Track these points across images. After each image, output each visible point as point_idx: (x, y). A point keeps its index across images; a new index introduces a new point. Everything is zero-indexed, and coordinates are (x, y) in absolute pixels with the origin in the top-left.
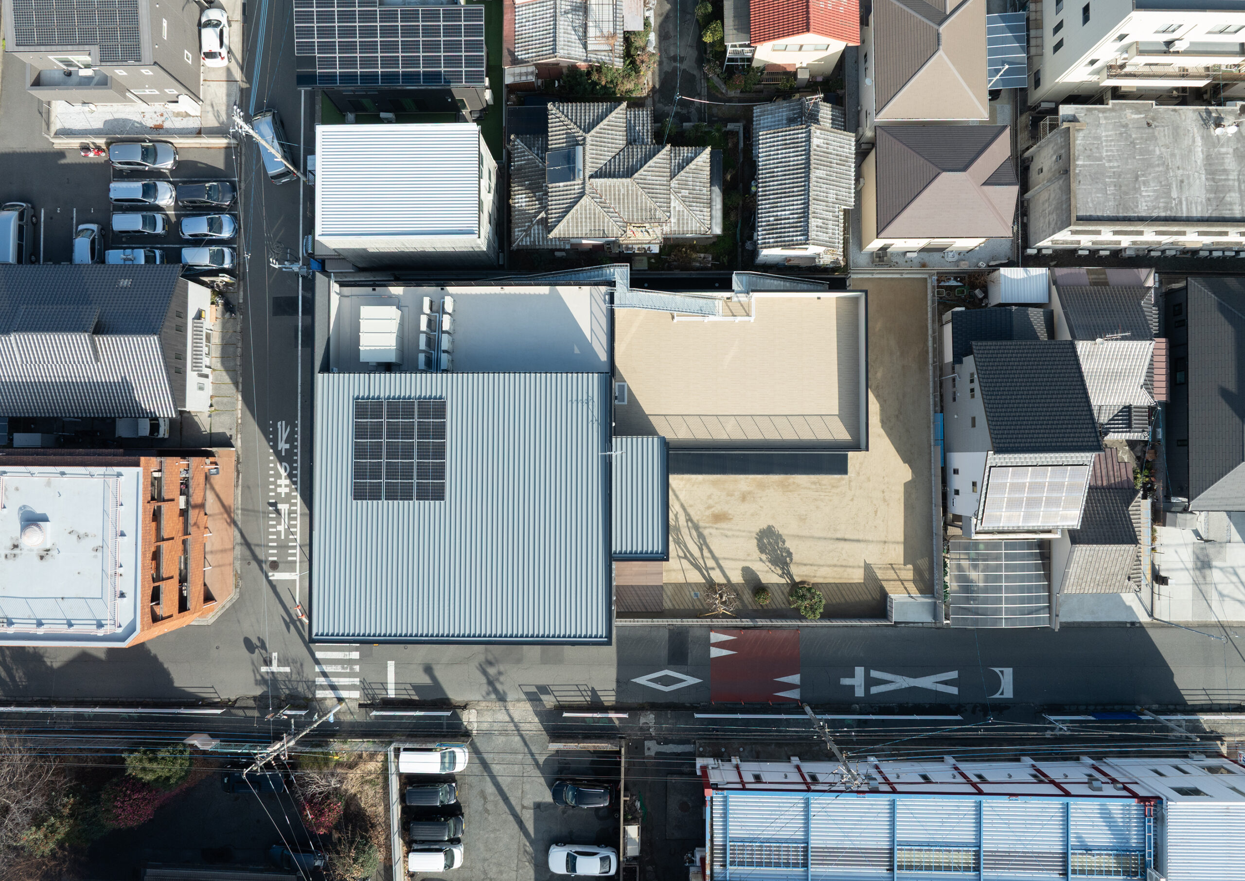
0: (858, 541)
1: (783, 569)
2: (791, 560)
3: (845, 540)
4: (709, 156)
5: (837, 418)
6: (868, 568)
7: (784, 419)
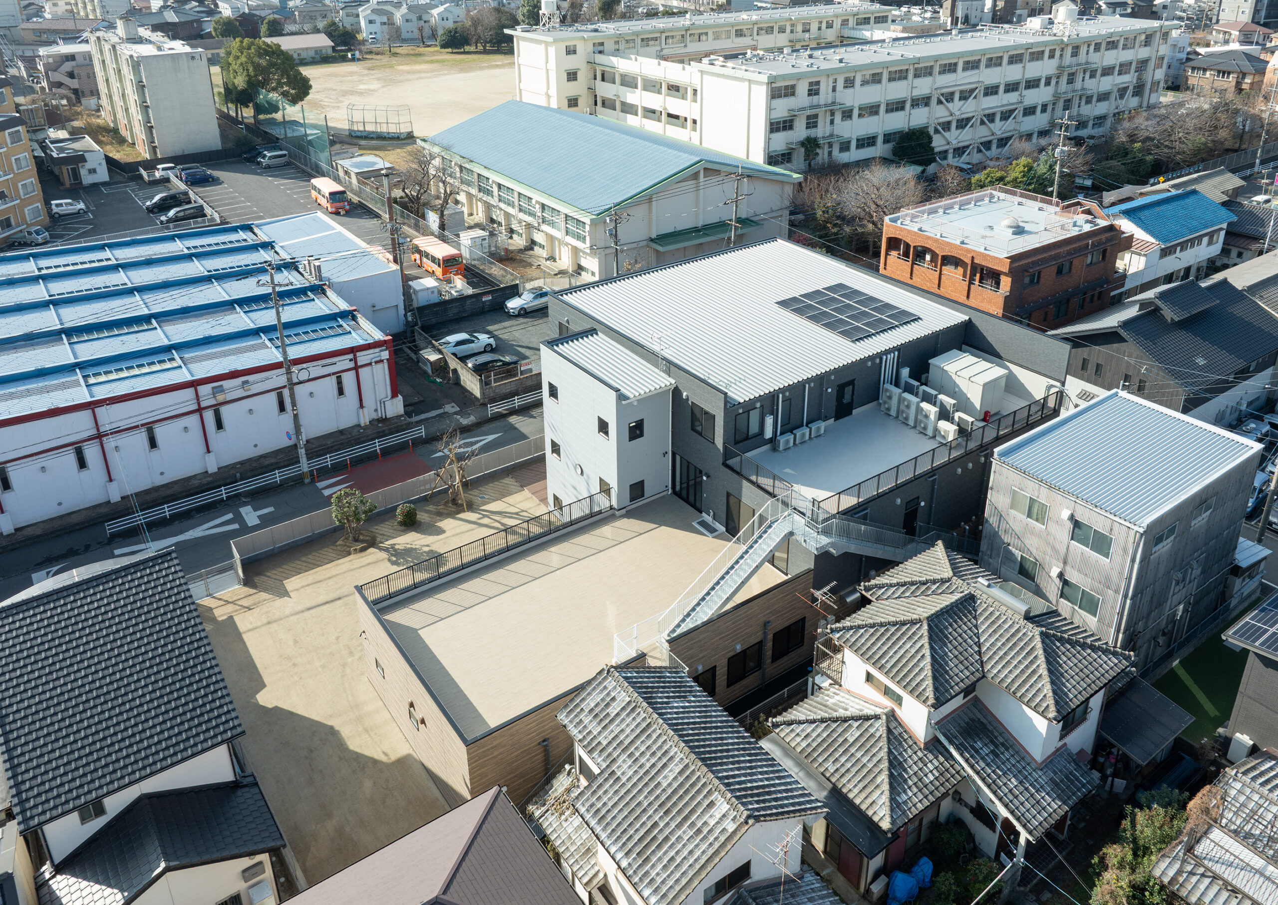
0: (309, 609)
1: (395, 550)
2: (389, 560)
3: (327, 603)
4: (876, 819)
5: (417, 627)
6: (285, 593)
7: (490, 595)
